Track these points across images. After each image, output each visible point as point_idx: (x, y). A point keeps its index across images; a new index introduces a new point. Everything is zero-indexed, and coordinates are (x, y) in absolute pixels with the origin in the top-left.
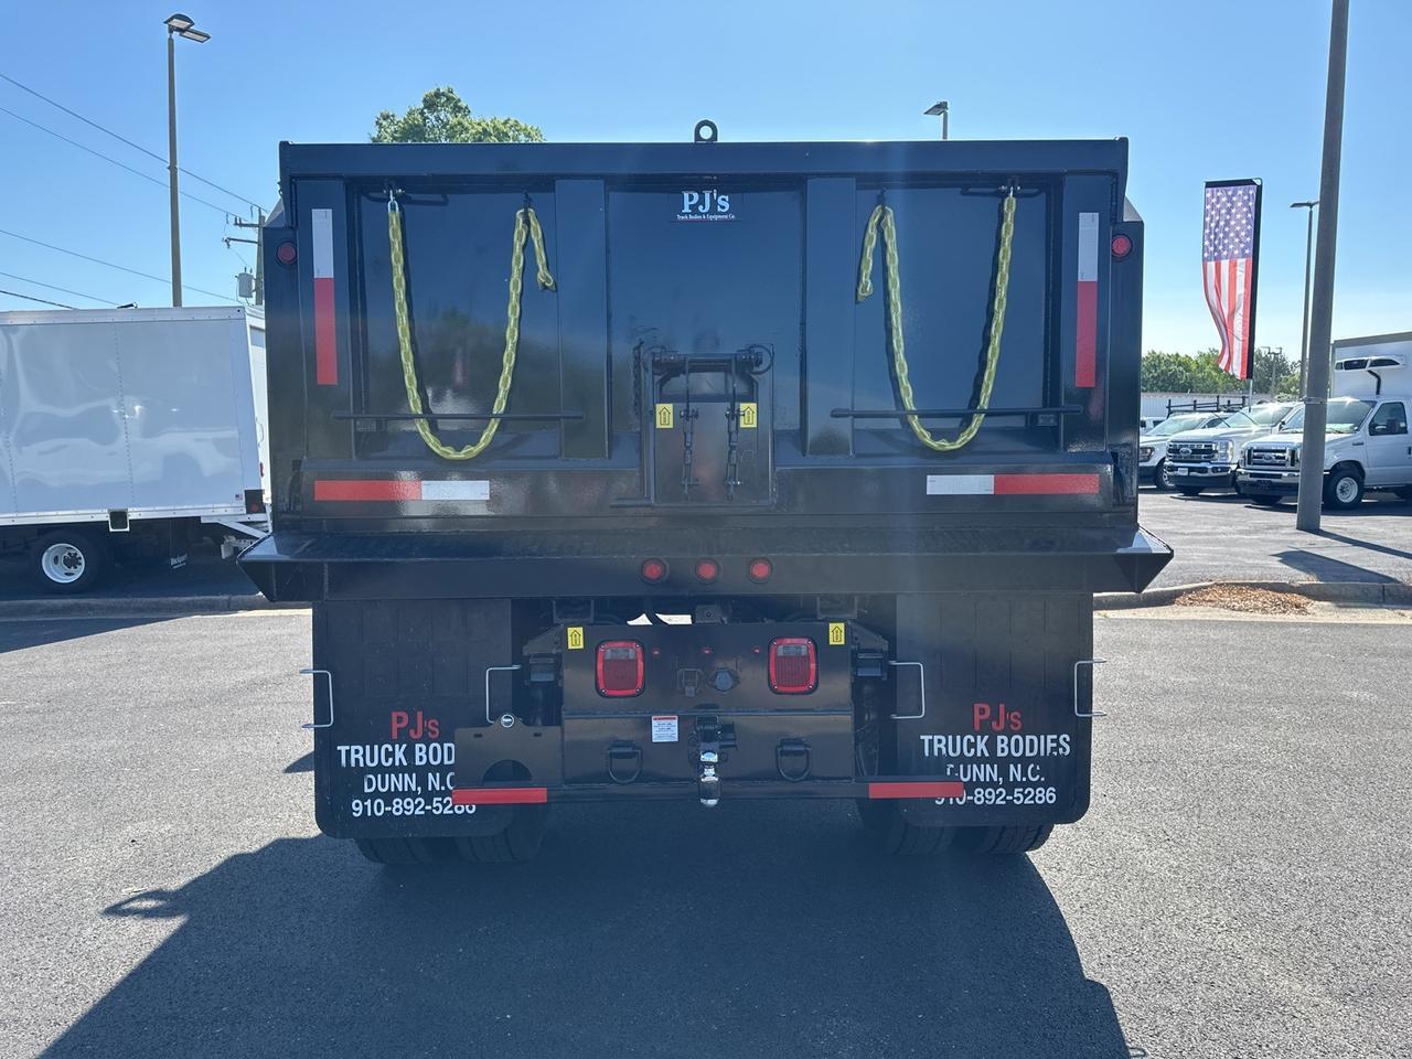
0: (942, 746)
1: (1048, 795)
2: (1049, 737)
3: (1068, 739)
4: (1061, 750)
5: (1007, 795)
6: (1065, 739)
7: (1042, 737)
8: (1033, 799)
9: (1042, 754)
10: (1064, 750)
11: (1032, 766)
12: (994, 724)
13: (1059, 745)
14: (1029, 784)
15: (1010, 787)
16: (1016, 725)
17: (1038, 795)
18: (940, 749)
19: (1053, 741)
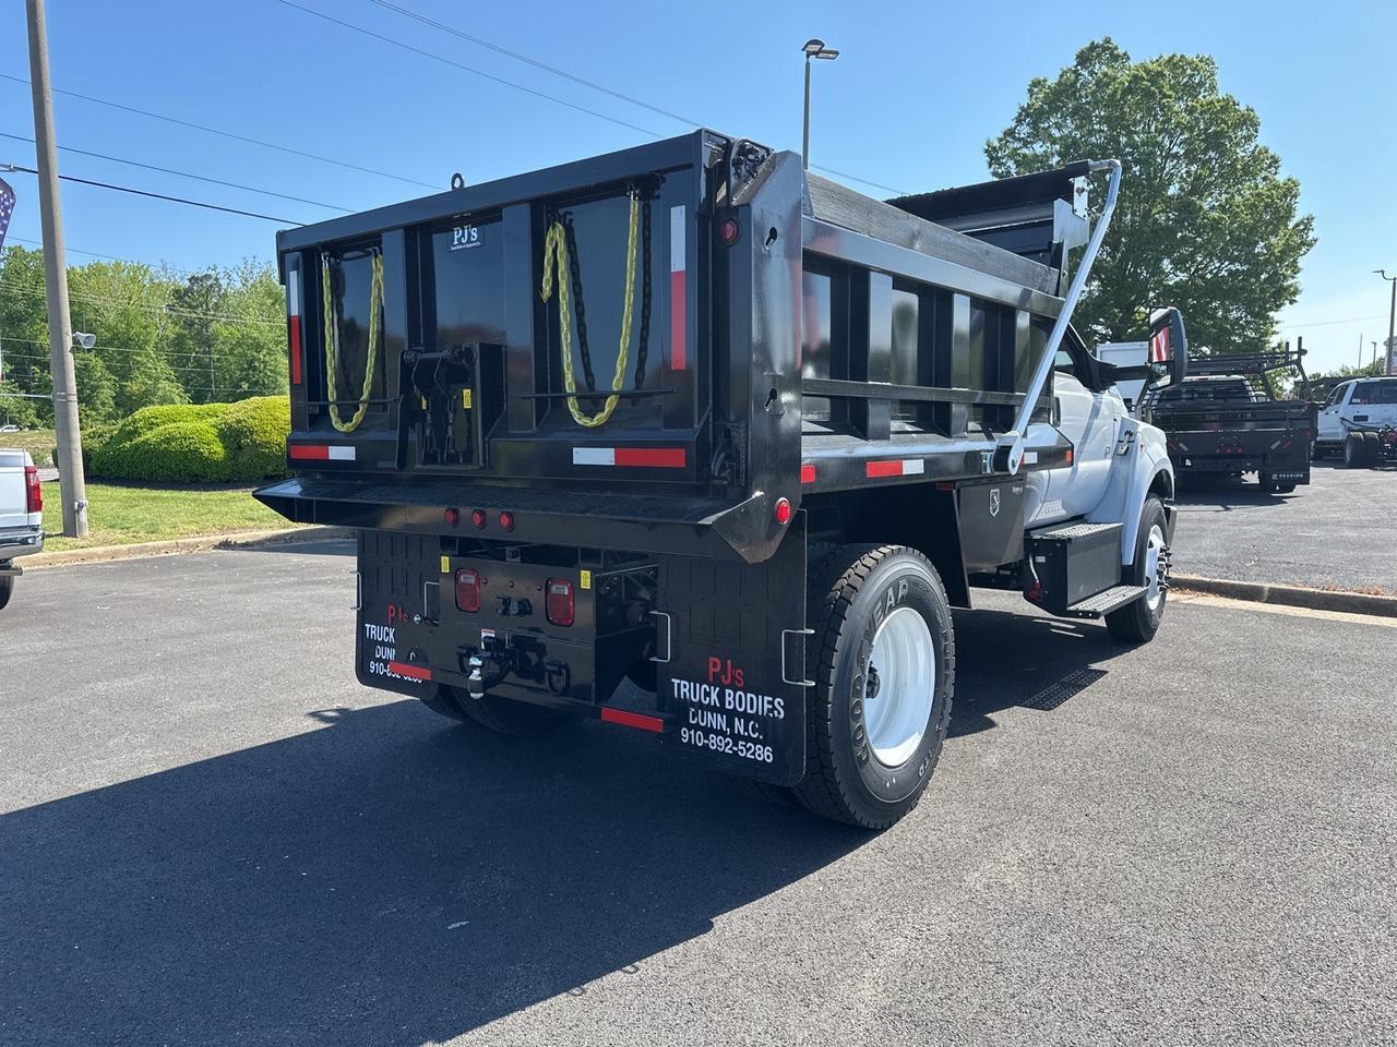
0: (686, 690)
1: (766, 753)
2: (767, 699)
3: (782, 704)
4: (776, 712)
5: (733, 745)
6: (779, 703)
7: (760, 697)
8: (753, 754)
9: (760, 713)
10: (779, 713)
11: (752, 723)
12: (723, 677)
13: (774, 708)
14: (748, 739)
15: (736, 738)
16: (740, 682)
17: (758, 752)
18: (685, 693)
19: (769, 702)
